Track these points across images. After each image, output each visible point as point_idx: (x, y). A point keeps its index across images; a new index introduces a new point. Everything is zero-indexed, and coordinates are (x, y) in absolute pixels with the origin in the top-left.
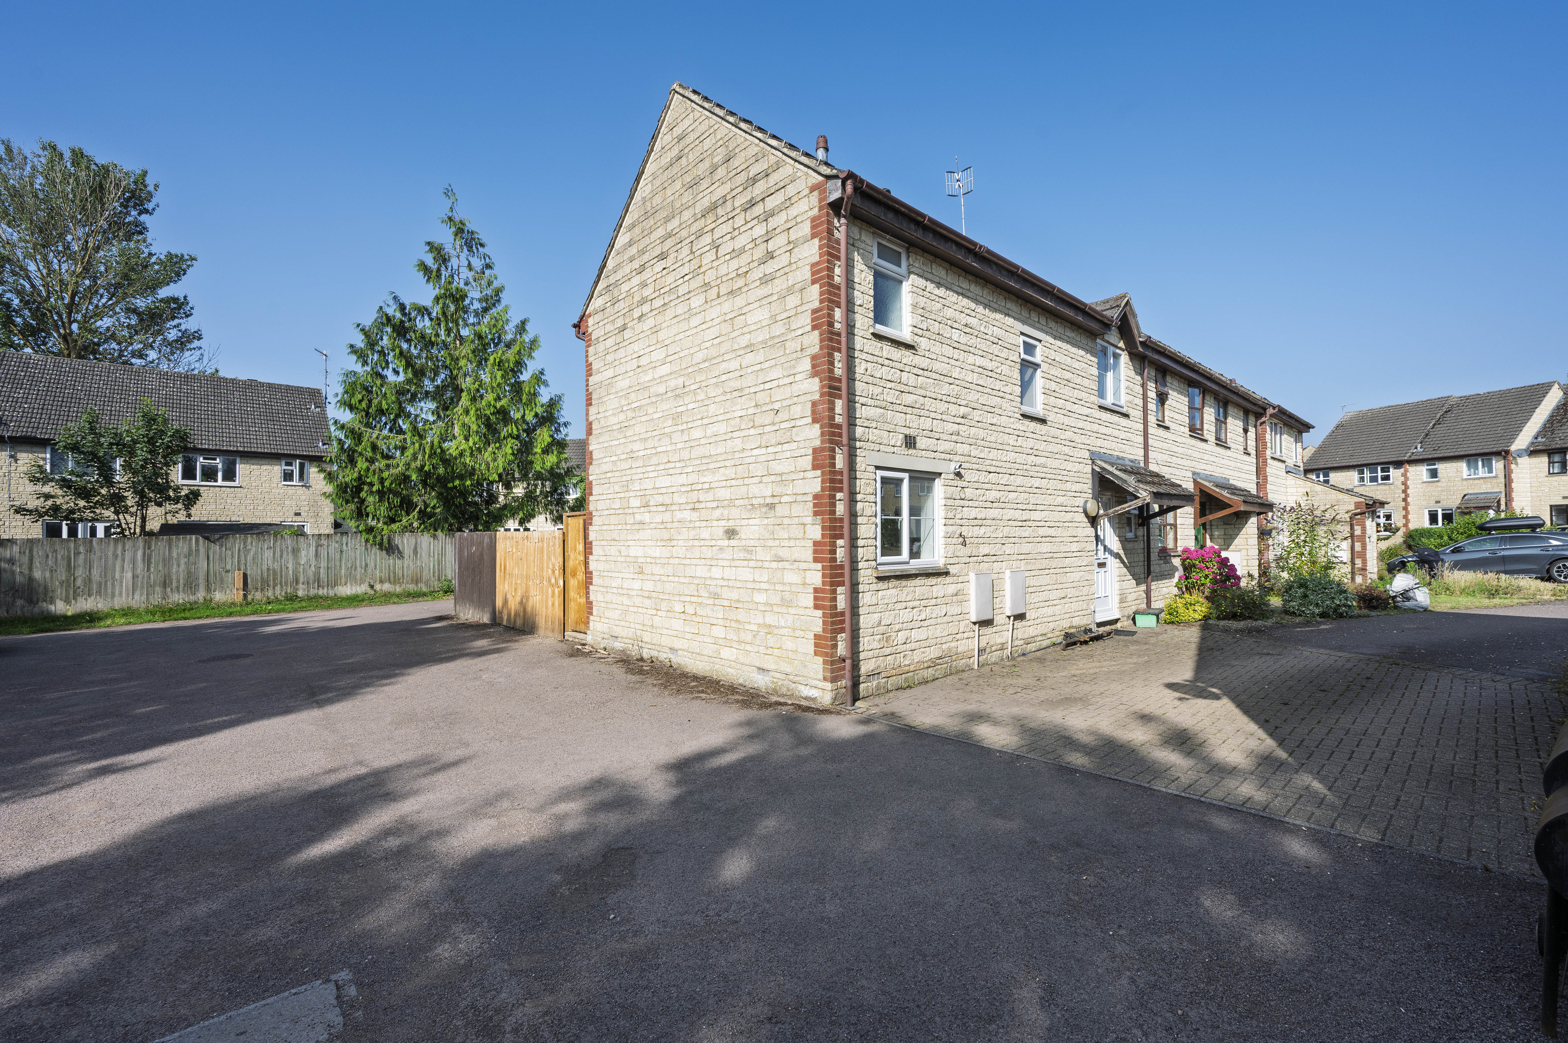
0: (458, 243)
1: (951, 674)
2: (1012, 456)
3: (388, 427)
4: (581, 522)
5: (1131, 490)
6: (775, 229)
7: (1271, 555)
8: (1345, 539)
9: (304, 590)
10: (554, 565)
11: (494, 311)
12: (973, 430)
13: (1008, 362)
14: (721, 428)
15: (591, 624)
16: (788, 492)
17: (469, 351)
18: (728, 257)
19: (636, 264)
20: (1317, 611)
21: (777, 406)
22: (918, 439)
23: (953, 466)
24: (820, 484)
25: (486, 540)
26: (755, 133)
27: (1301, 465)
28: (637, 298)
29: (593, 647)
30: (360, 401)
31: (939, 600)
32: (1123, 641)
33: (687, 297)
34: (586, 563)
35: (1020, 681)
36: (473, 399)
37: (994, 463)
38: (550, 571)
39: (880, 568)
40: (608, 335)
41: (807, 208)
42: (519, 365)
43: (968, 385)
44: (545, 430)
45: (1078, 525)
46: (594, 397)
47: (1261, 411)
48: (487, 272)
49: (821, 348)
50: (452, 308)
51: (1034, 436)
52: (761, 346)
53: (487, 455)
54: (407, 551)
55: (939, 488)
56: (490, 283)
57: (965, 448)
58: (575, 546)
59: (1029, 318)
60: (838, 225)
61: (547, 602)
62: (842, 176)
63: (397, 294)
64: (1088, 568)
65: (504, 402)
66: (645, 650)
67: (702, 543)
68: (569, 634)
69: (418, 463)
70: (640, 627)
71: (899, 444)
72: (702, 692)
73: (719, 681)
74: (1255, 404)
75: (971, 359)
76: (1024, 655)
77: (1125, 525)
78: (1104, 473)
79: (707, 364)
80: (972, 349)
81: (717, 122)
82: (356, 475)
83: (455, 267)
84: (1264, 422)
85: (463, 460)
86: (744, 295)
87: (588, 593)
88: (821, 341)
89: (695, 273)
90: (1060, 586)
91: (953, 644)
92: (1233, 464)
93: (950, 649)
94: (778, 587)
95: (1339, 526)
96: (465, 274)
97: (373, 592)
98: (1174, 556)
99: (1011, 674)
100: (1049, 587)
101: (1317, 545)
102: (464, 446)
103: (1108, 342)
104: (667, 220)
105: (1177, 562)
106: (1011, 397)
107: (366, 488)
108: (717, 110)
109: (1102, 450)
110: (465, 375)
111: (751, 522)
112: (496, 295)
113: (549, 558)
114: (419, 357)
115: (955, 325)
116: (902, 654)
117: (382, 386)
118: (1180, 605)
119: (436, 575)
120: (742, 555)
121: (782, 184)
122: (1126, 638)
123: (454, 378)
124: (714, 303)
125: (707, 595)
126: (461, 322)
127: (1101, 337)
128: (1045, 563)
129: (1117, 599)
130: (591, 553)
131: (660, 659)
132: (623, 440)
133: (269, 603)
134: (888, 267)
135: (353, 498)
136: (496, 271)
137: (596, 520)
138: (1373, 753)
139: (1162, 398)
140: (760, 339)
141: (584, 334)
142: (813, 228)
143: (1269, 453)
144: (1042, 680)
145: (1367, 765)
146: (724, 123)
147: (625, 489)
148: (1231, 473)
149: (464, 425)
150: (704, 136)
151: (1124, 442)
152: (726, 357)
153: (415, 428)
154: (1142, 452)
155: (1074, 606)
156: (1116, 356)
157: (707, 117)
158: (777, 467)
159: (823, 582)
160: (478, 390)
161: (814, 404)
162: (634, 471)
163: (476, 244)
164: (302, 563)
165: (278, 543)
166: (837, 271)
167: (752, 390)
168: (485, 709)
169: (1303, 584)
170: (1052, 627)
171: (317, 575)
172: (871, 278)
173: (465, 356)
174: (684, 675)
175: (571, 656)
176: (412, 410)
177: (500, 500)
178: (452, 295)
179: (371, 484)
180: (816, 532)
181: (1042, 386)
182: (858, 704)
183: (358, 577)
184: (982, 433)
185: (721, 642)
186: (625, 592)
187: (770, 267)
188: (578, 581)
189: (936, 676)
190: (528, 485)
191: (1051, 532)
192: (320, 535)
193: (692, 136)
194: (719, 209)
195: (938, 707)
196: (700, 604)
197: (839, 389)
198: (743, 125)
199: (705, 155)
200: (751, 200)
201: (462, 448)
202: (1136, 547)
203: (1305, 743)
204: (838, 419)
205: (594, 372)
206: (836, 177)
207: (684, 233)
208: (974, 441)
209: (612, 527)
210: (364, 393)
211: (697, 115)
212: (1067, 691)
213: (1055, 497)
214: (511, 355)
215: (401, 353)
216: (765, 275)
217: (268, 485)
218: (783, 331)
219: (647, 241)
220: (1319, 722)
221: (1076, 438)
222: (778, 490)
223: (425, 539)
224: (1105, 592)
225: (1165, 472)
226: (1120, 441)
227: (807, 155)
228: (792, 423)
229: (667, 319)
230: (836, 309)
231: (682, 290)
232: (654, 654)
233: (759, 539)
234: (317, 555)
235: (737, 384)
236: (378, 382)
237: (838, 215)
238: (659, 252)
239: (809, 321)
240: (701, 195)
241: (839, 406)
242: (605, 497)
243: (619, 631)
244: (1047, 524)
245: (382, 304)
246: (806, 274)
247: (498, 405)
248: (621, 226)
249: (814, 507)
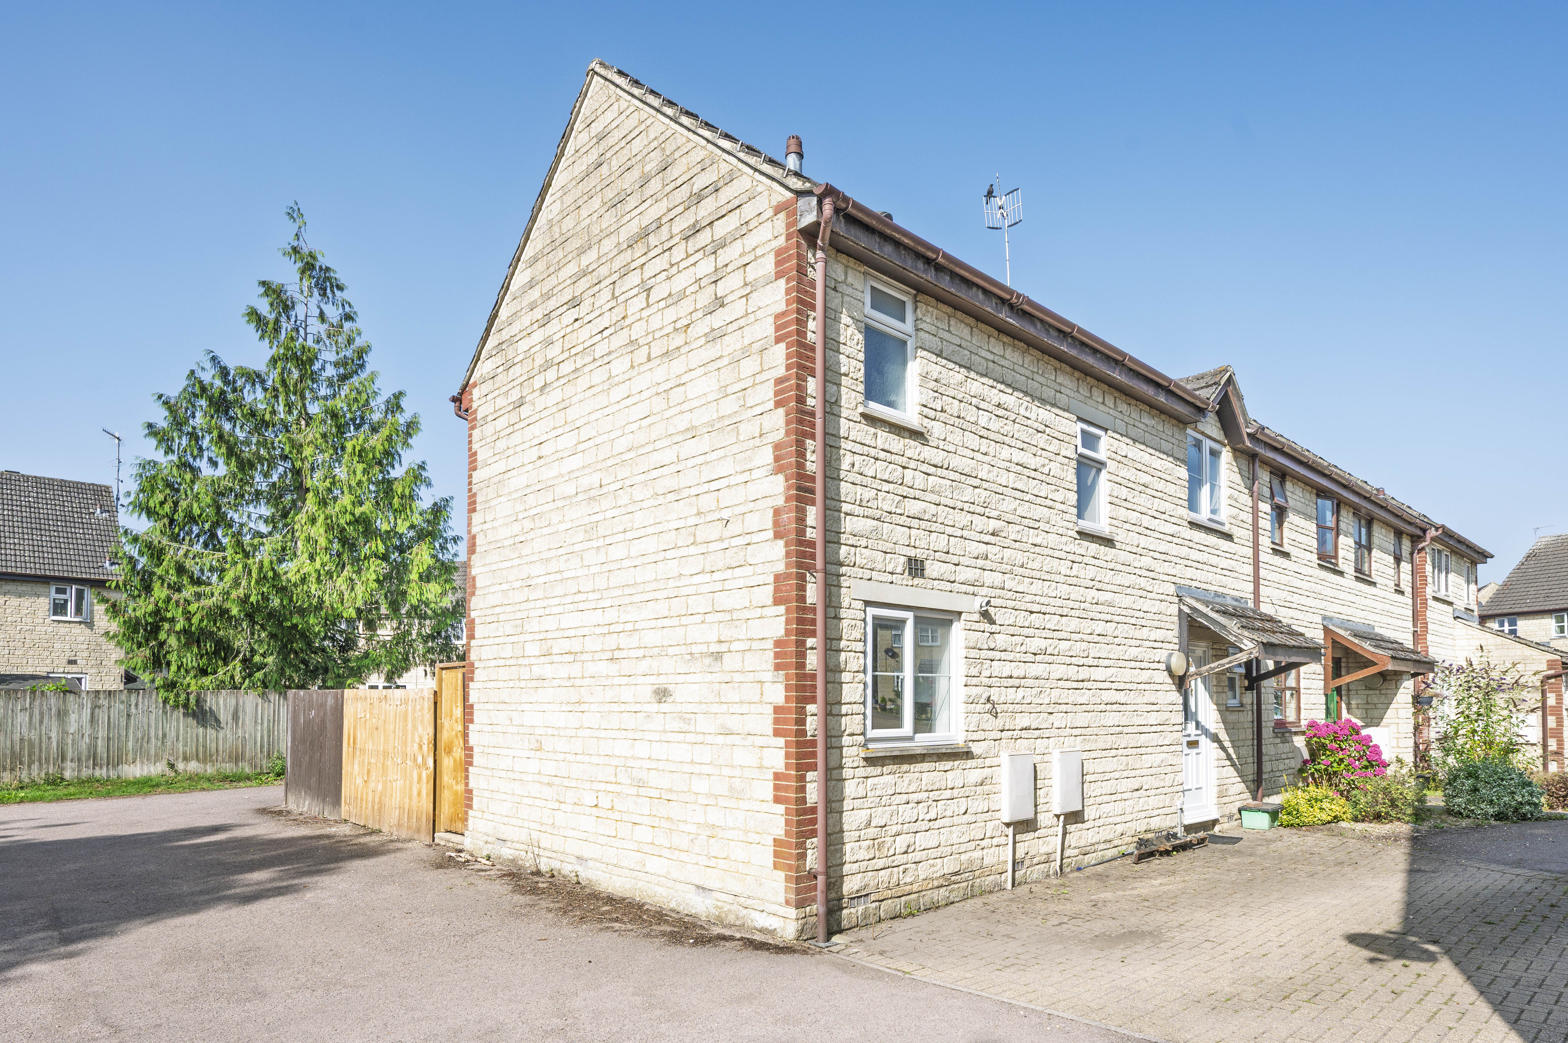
0: (306, 283)
1: (973, 896)
2: (1064, 590)
3: (201, 541)
4: (460, 676)
5: (1232, 639)
6: (727, 265)
7: (1432, 734)
8: (1533, 711)
9: (73, 770)
10: (421, 737)
11: (355, 380)
12: (1007, 553)
13: (1060, 458)
14: (650, 545)
15: (471, 821)
16: (740, 637)
17: (318, 436)
18: (662, 304)
19: (538, 313)
20: (1491, 811)
21: (726, 514)
22: (927, 564)
23: (977, 603)
24: (783, 625)
25: (330, 701)
26: (701, 131)
27: (1475, 608)
28: (539, 361)
29: (472, 855)
30: (162, 504)
31: (955, 791)
32: (1221, 851)
33: (606, 360)
34: (465, 735)
35: (1069, 906)
36: (323, 503)
37: (1038, 598)
38: (416, 746)
39: (871, 746)
40: (499, 413)
41: (770, 236)
42: (389, 455)
43: (1000, 489)
44: (424, 547)
45: (1158, 687)
46: (479, 499)
47: (1420, 533)
48: (347, 325)
49: (787, 433)
50: (296, 374)
51: (1096, 562)
52: (706, 430)
53: (341, 583)
54: (224, 716)
55: (957, 633)
56: (350, 341)
57: (996, 578)
58: (451, 711)
59: (1091, 397)
60: (813, 261)
61: (411, 789)
62: (818, 191)
63: (217, 353)
64: (1172, 748)
65: (367, 507)
66: (543, 860)
67: (623, 707)
68: (441, 837)
69: (241, 592)
70: (538, 827)
71: (899, 570)
72: (616, 920)
73: (643, 905)
74: (1410, 523)
75: (1006, 453)
76: (1079, 869)
77: (1226, 689)
78: (1195, 616)
79: (632, 454)
80: (1007, 440)
81: (650, 116)
82: (151, 608)
83: (301, 317)
84: (1423, 549)
85: (305, 587)
86: (683, 357)
87: (467, 777)
88: (788, 423)
89: (618, 327)
90: (1133, 773)
91: (978, 854)
92: (1379, 606)
93: (971, 861)
94: (727, 771)
95: (1525, 693)
96: (316, 327)
97: (173, 774)
98: (1296, 733)
99: (1057, 897)
100: (1117, 775)
101: (1495, 718)
102: (308, 568)
103: (1203, 433)
104: (582, 251)
105: (1299, 742)
106: (1062, 507)
107: (166, 626)
108: (651, 99)
109: (1194, 584)
110: (313, 469)
111: (689, 678)
112: (360, 357)
113: (415, 727)
114: (248, 443)
115: (983, 405)
116: (901, 868)
117: (193, 482)
118: (1302, 801)
119: (265, 750)
120: (677, 725)
121: (737, 203)
122: (1225, 847)
123: (297, 472)
124: (643, 369)
125: (629, 782)
126: (308, 395)
127: (1193, 426)
128: (1110, 741)
129: (1214, 791)
130: (472, 721)
131: (563, 872)
132: (518, 561)
133: (22, 788)
134: (886, 322)
135: (147, 640)
136: (359, 323)
137: (478, 675)
138: (1549, 1014)
139: (1280, 513)
140: (705, 420)
141: (467, 411)
142: (778, 263)
143: (1429, 591)
144: (1100, 905)
145: (1540, 1031)
146: (659, 116)
147: (519, 630)
148: (1377, 618)
149: (308, 539)
150: (633, 135)
151: (1225, 572)
152: (658, 445)
153: (239, 544)
154: (1250, 587)
155: (1153, 802)
156: (1215, 454)
157: (637, 109)
158: (724, 601)
159: (787, 765)
160: (330, 490)
161: (777, 512)
162: (531, 605)
163: (332, 286)
164: (72, 731)
165: (37, 703)
166: (811, 325)
167: (694, 491)
168: (301, 943)
169: (1472, 774)
170: (1119, 831)
171: (93, 748)
172: (860, 337)
173: (312, 442)
174: (595, 896)
175: (440, 866)
176: (236, 517)
177: (360, 645)
178: (295, 357)
179: (172, 620)
180: (777, 694)
181: (1108, 492)
182: (836, 939)
183: (152, 752)
184: (1020, 558)
185: (646, 848)
186: (517, 776)
187: (718, 319)
188: (455, 761)
189: (951, 899)
190: (400, 624)
191: (1120, 697)
192: (98, 692)
193: (617, 135)
194: (651, 237)
195: (948, 944)
196: (619, 794)
197: (812, 492)
198: (685, 120)
199: (634, 160)
200: (694, 225)
201: (305, 570)
202: (1242, 719)
203: (1455, 999)
204: (810, 534)
205: (479, 464)
206: (809, 193)
207: (604, 271)
208: (1009, 567)
209: (500, 684)
210: (168, 491)
211: (623, 105)
212: (1132, 921)
213: (1125, 648)
214: (377, 442)
215: (221, 437)
216: (714, 330)
217: (29, 620)
218: (736, 408)
219: (553, 281)
220: (1479, 968)
221: (1154, 565)
222: (726, 634)
223: (250, 700)
224: (1197, 783)
225: (1285, 616)
226: (1219, 571)
227: (771, 162)
228: (747, 539)
229: (579, 390)
230: (810, 379)
231: (600, 350)
232: (556, 865)
233: (701, 703)
234: (93, 719)
235: (672, 483)
236: (188, 476)
237: (813, 245)
238: (570, 297)
239: (771, 394)
240: (627, 218)
241: (813, 515)
242: (491, 641)
243: (507, 832)
244: (1114, 686)
245: (195, 367)
246: (768, 328)
247: (358, 511)
248: (519, 260)
249: (776, 657)
